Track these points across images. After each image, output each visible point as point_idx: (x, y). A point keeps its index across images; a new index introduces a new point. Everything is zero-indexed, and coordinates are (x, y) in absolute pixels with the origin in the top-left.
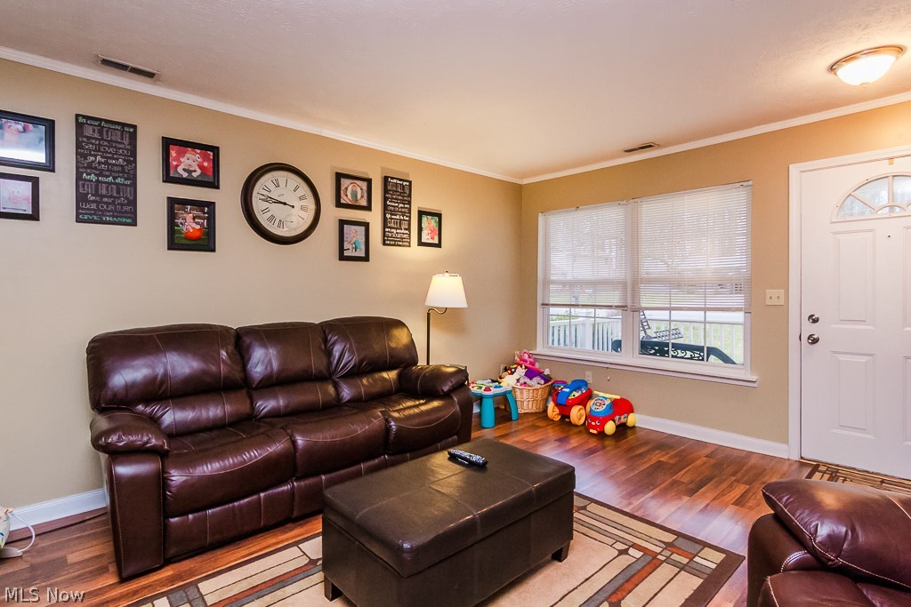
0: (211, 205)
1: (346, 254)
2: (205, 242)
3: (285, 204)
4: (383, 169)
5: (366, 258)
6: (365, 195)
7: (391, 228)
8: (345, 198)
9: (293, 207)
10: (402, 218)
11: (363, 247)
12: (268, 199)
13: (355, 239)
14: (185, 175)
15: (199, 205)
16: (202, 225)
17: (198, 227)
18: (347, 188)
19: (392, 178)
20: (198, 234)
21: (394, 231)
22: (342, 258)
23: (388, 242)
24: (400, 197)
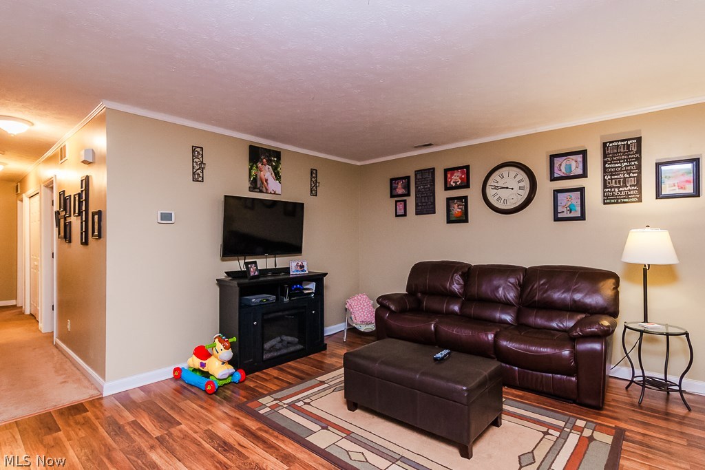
0: (466, 198)
1: (560, 215)
2: (464, 219)
3: (507, 188)
4: (602, 137)
5: (583, 217)
6: (581, 165)
7: (611, 188)
8: (559, 172)
9: (512, 189)
10: (626, 175)
11: (579, 209)
12: (496, 188)
13: (569, 203)
14: (454, 185)
15: (460, 199)
16: (461, 209)
17: (460, 210)
18: (560, 165)
19: (612, 142)
20: (460, 214)
21: (617, 190)
22: (557, 219)
23: (608, 201)
24: (623, 157)
